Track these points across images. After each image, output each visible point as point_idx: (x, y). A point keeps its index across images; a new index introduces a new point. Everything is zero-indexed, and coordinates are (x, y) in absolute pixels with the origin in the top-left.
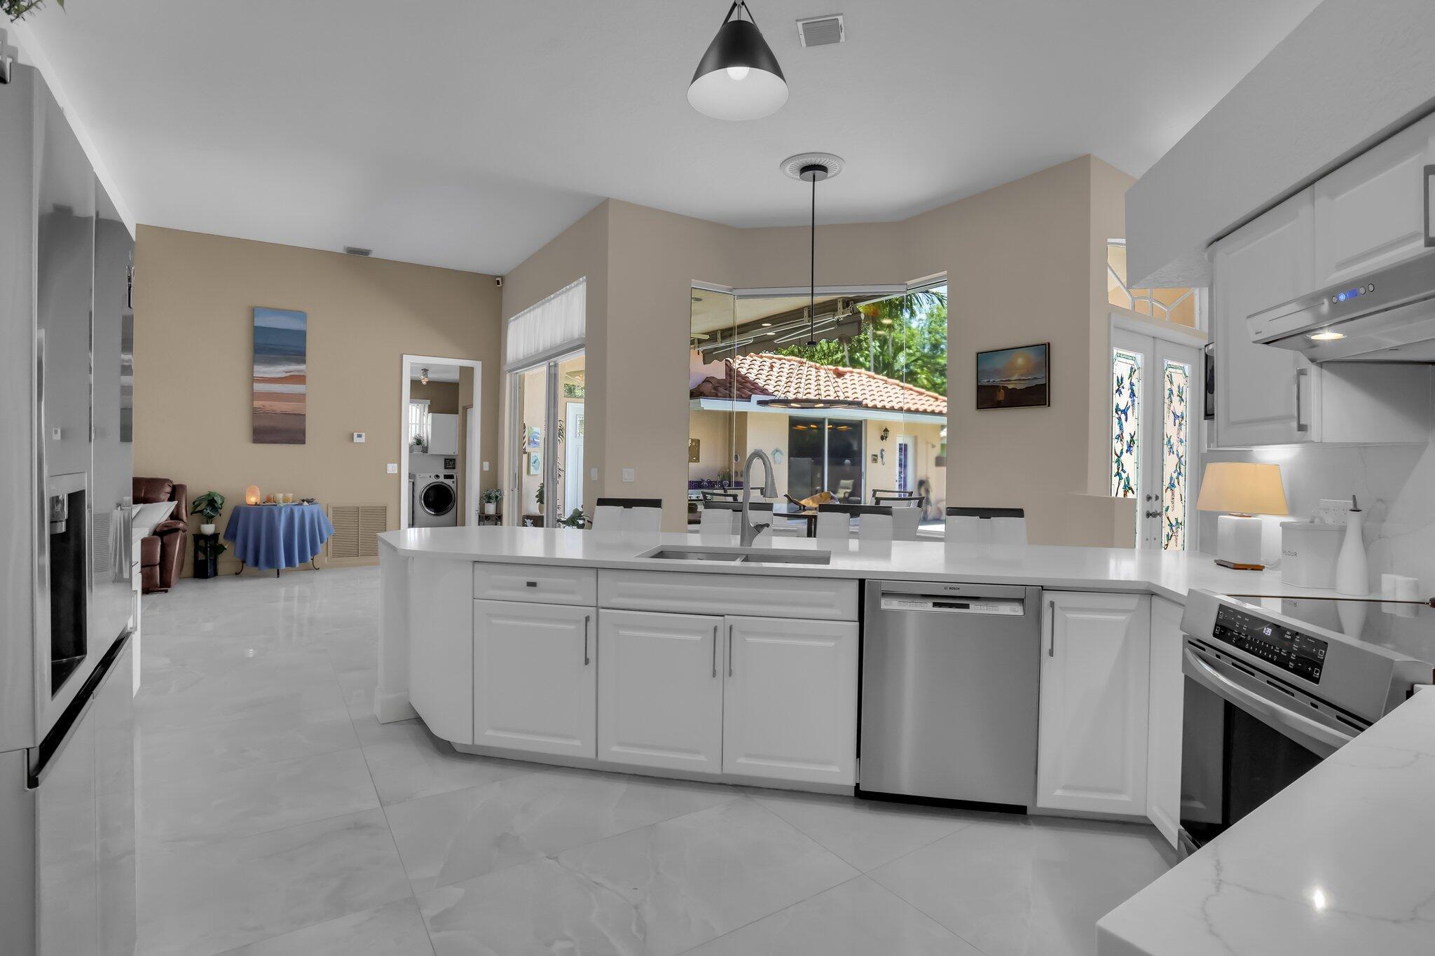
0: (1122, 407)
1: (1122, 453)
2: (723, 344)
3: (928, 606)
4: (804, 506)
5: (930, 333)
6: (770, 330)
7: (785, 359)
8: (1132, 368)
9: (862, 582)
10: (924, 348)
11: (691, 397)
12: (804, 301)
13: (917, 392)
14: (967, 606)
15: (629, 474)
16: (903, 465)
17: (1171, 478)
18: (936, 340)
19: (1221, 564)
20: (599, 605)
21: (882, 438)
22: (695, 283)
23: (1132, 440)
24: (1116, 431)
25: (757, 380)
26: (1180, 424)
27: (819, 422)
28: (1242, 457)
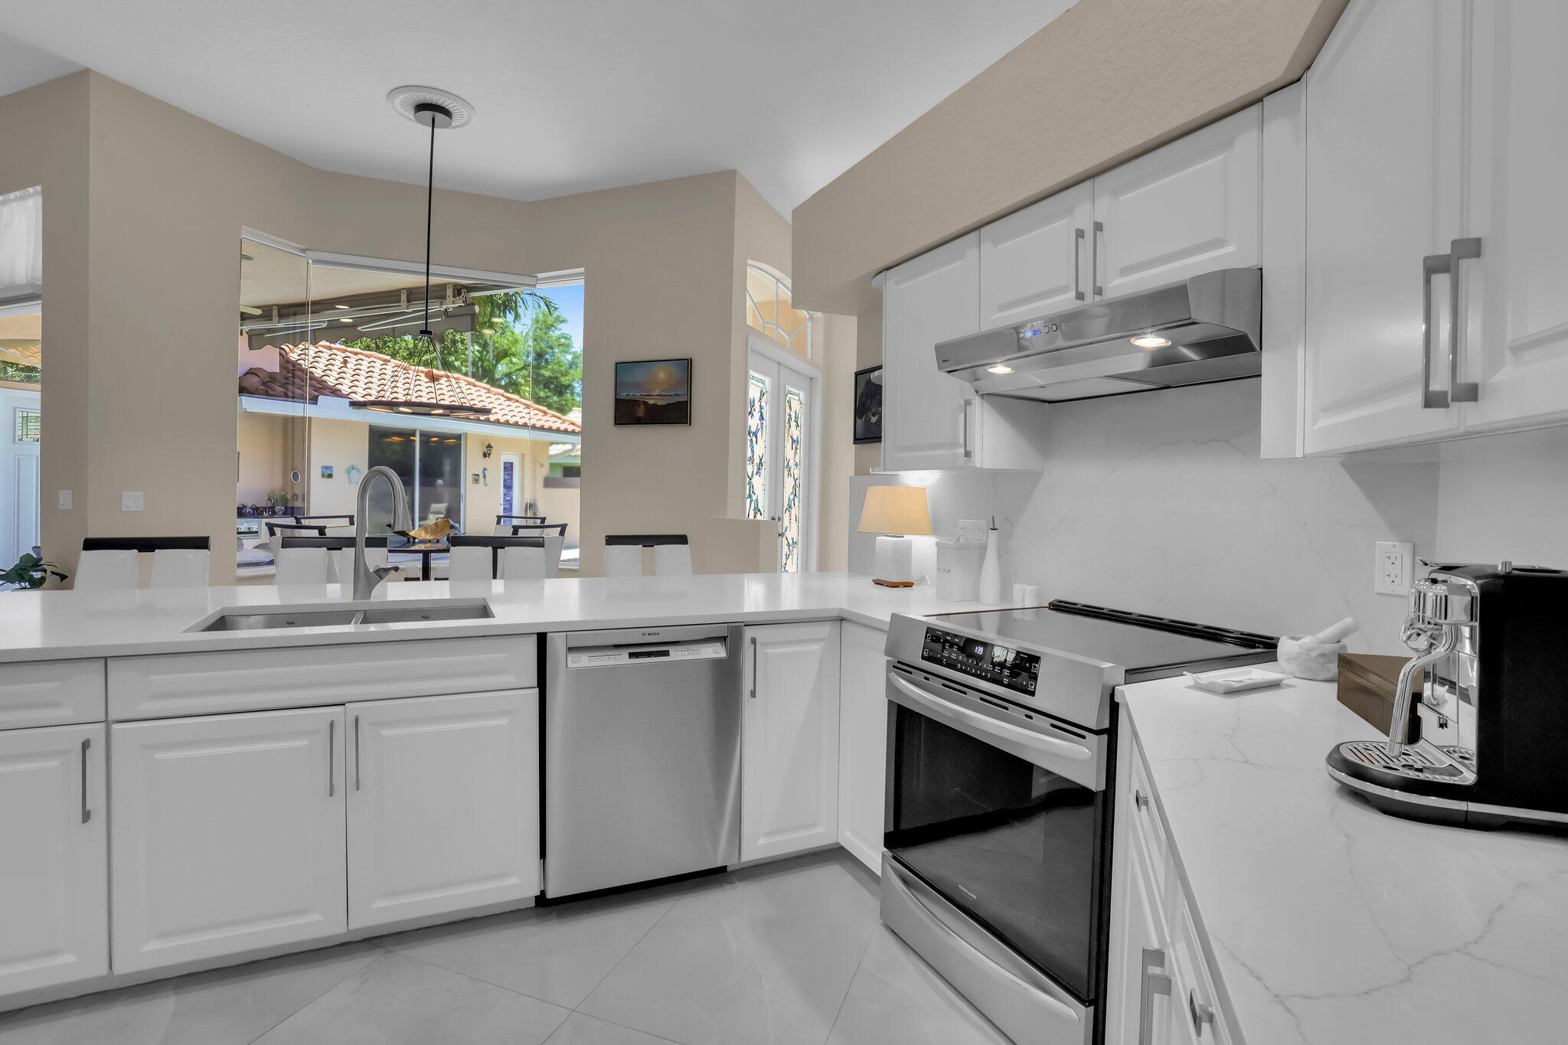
0: (753, 429)
1: (752, 475)
2: (281, 325)
3: (622, 658)
4: (414, 538)
5: (535, 340)
6: (345, 314)
7: (362, 354)
8: (761, 391)
9: (542, 639)
10: (528, 356)
11: (240, 392)
12: (419, 281)
13: (525, 404)
14: (666, 653)
15: (132, 501)
16: (508, 487)
17: (789, 499)
18: (541, 348)
19: (878, 583)
20: (112, 716)
21: (485, 455)
22: (246, 233)
23: (761, 463)
24: (749, 454)
25: (325, 378)
26: (796, 449)
27: (407, 435)
28: (889, 481)
